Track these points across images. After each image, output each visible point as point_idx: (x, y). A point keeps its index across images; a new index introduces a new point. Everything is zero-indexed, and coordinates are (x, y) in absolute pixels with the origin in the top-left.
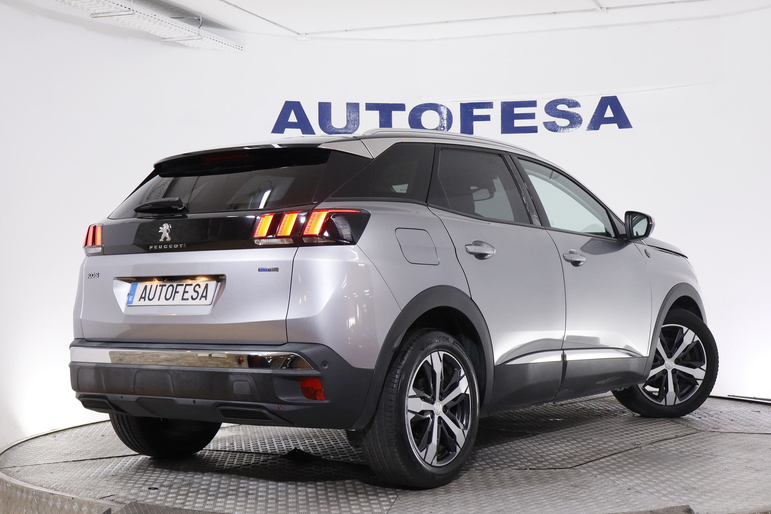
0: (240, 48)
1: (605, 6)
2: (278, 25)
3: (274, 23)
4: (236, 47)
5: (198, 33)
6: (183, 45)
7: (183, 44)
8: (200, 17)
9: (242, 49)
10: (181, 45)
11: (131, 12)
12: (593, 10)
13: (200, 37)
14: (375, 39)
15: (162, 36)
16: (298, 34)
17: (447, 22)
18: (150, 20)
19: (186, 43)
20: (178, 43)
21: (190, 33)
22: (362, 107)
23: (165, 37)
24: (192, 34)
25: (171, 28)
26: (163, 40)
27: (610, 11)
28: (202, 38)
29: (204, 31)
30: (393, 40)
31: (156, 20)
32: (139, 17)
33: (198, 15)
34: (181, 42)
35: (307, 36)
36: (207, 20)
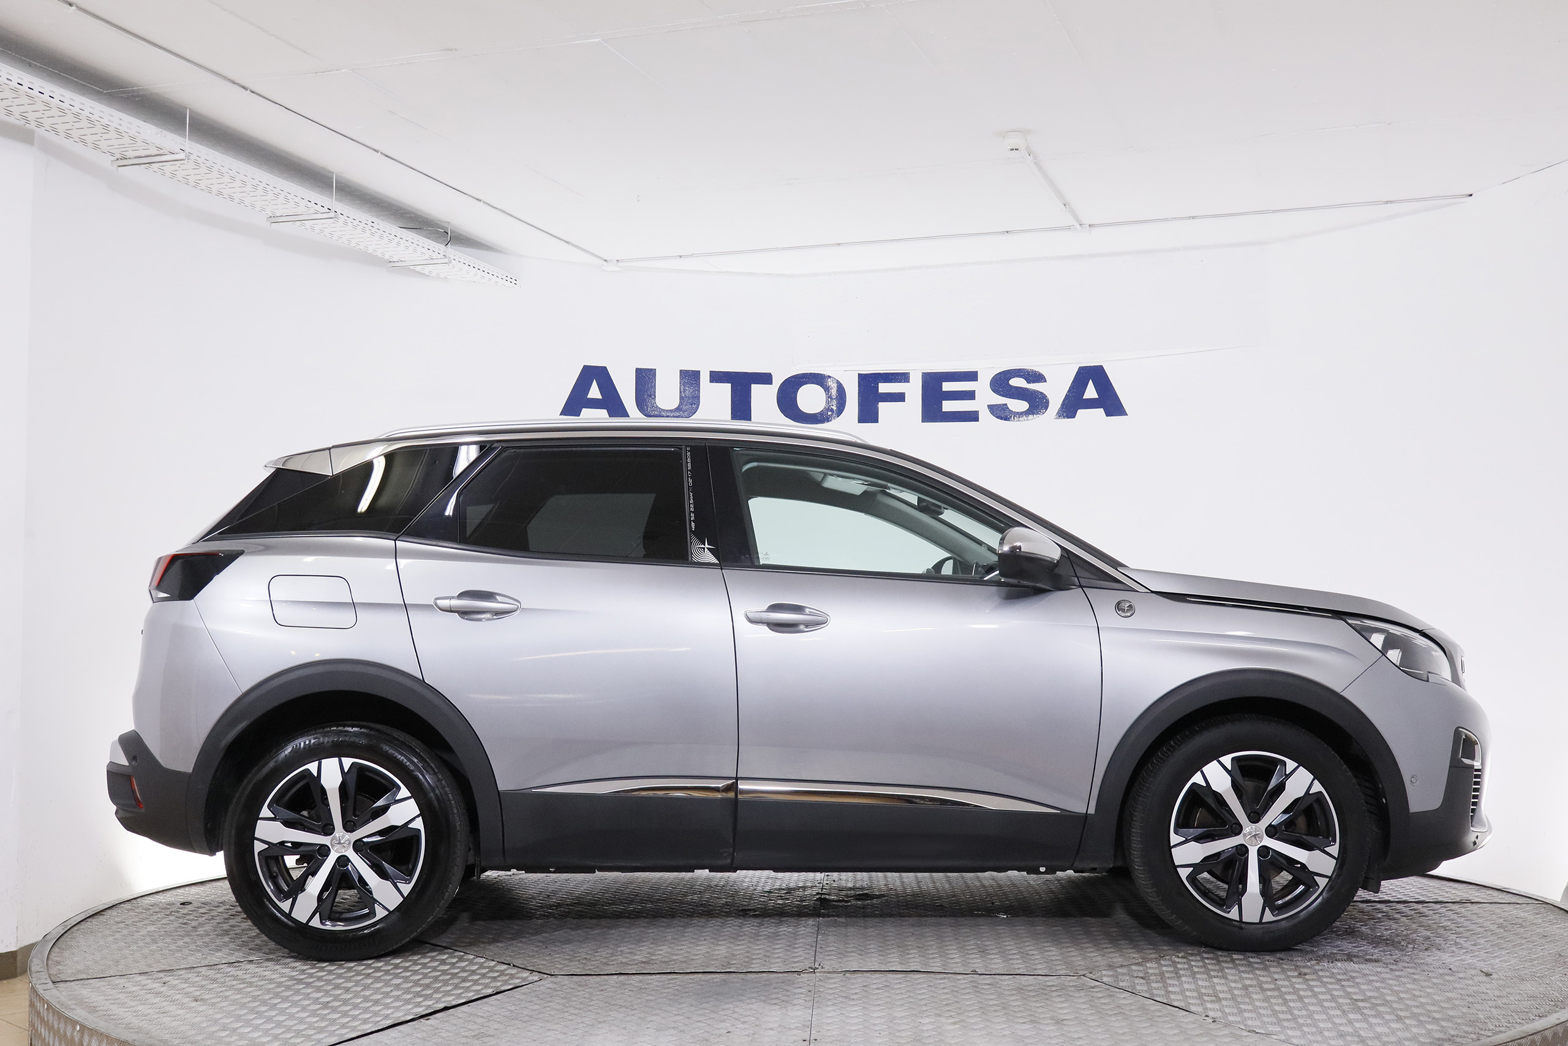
0: (513, 281)
1: (1087, 221)
2: (573, 245)
3: (566, 242)
4: (507, 279)
5: (444, 254)
6: (422, 274)
7: (422, 272)
8: (448, 229)
9: (516, 282)
10: (419, 273)
11: (332, 215)
12: (1069, 228)
13: (446, 260)
14: (727, 272)
15: (387, 257)
16: (605, 260)
17: (839, 244)
18: (364, 230)
19: (426, 270)
20: (414, 271)
21: (430, 252)
22: (705, 378)
23: (391, 260)
24: (435, 255)
25: (399, 244)
26: (391, 266)
27: (1094, 230)
28: (450, 262)
29: (452, 251)
30: (754, 273)
31: (373, 230)
32: (345, 223)
33: (445, 225)
34: (418, 268)
35: (619, 264)
36: (460, 235)
